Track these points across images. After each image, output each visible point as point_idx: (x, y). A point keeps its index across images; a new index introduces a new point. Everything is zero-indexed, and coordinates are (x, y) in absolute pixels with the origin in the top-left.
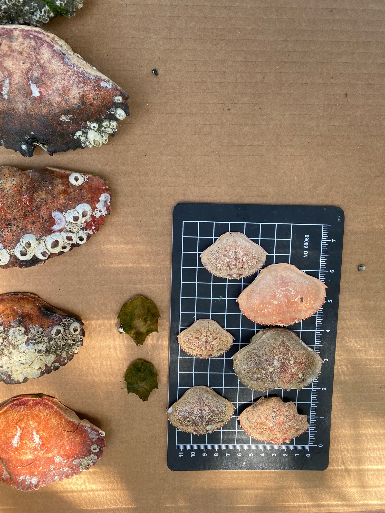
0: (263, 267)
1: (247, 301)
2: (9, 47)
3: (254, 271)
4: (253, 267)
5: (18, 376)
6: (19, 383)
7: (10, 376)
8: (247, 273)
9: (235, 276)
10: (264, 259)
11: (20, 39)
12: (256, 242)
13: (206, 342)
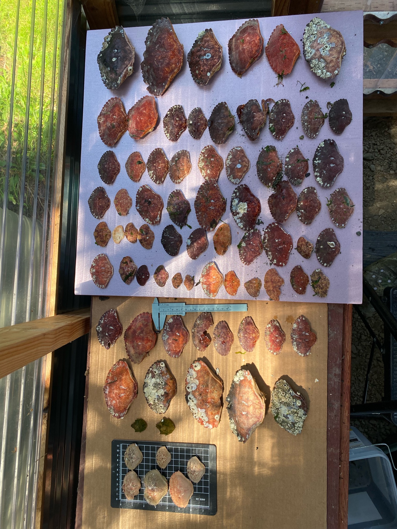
0: (192, 481)
1: (179, 475)
2: (257, 408)
3: (190, 478)
4: (192, 478)
5: (146, 390)
6: (143, 390)
7: (146, 387)
8: (189, 475)
9: (188, 470)
10: (195, 482)
11: (259, 412)
12: (202, 479)
13: (162, 459)
